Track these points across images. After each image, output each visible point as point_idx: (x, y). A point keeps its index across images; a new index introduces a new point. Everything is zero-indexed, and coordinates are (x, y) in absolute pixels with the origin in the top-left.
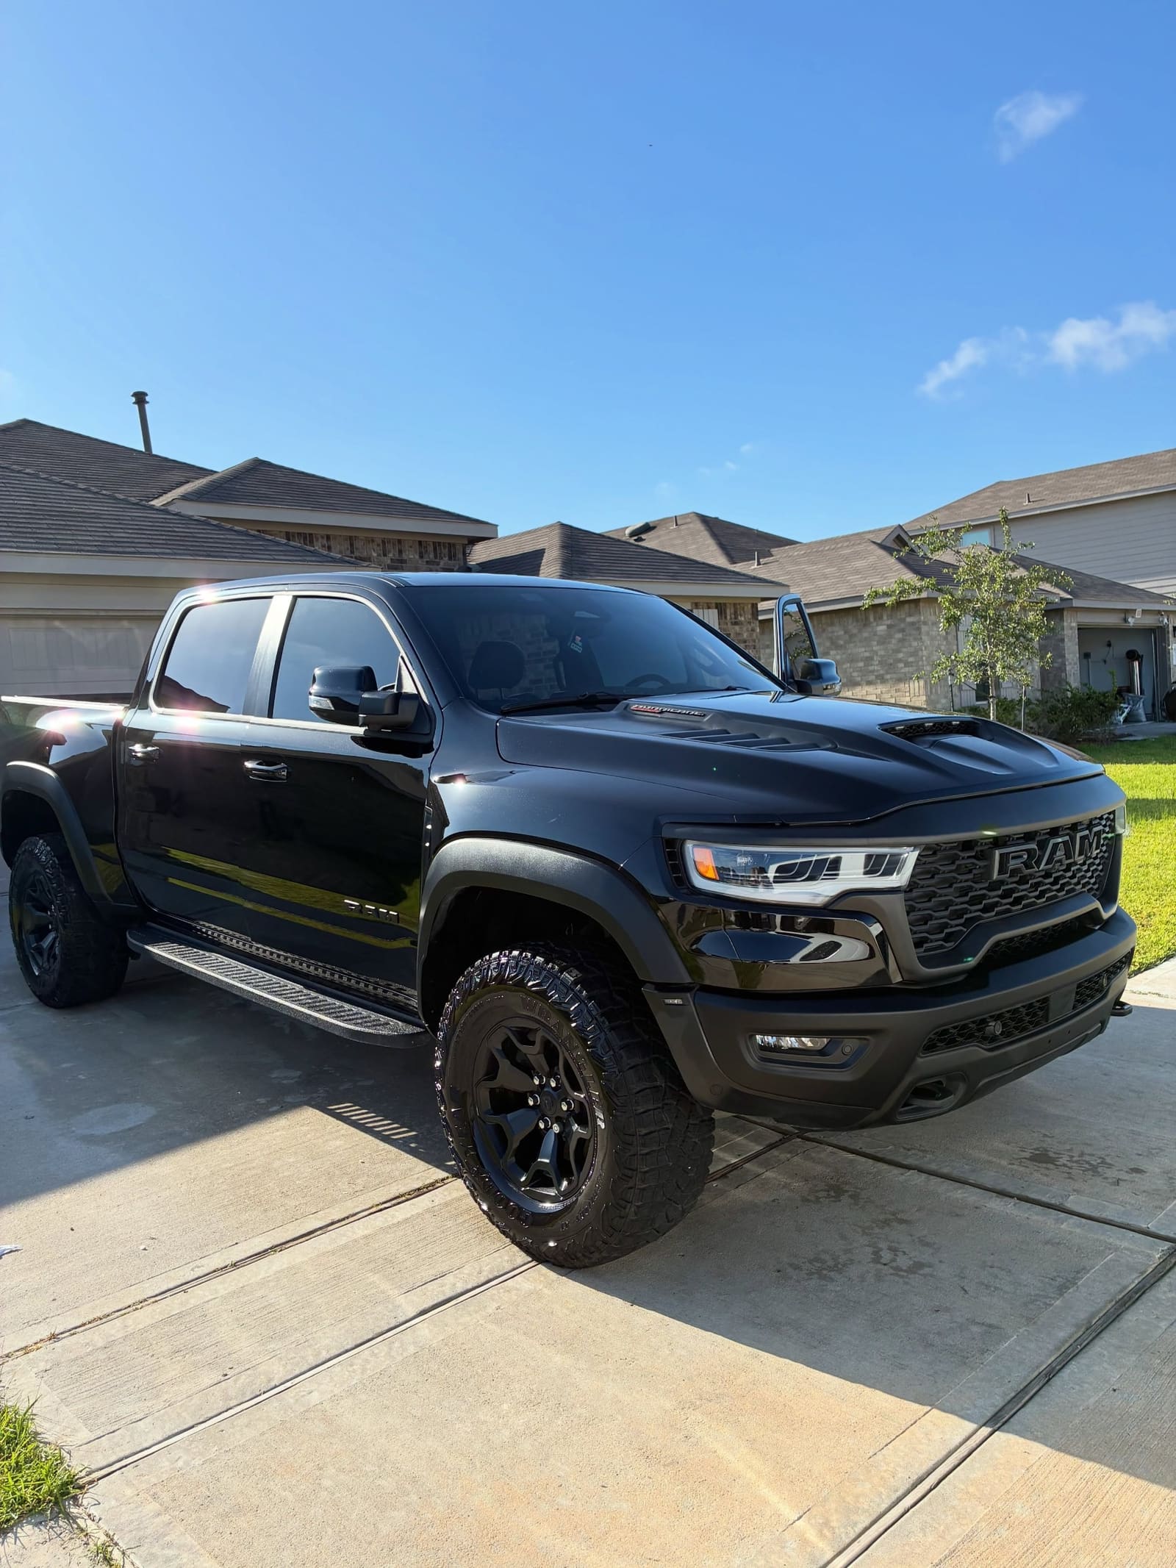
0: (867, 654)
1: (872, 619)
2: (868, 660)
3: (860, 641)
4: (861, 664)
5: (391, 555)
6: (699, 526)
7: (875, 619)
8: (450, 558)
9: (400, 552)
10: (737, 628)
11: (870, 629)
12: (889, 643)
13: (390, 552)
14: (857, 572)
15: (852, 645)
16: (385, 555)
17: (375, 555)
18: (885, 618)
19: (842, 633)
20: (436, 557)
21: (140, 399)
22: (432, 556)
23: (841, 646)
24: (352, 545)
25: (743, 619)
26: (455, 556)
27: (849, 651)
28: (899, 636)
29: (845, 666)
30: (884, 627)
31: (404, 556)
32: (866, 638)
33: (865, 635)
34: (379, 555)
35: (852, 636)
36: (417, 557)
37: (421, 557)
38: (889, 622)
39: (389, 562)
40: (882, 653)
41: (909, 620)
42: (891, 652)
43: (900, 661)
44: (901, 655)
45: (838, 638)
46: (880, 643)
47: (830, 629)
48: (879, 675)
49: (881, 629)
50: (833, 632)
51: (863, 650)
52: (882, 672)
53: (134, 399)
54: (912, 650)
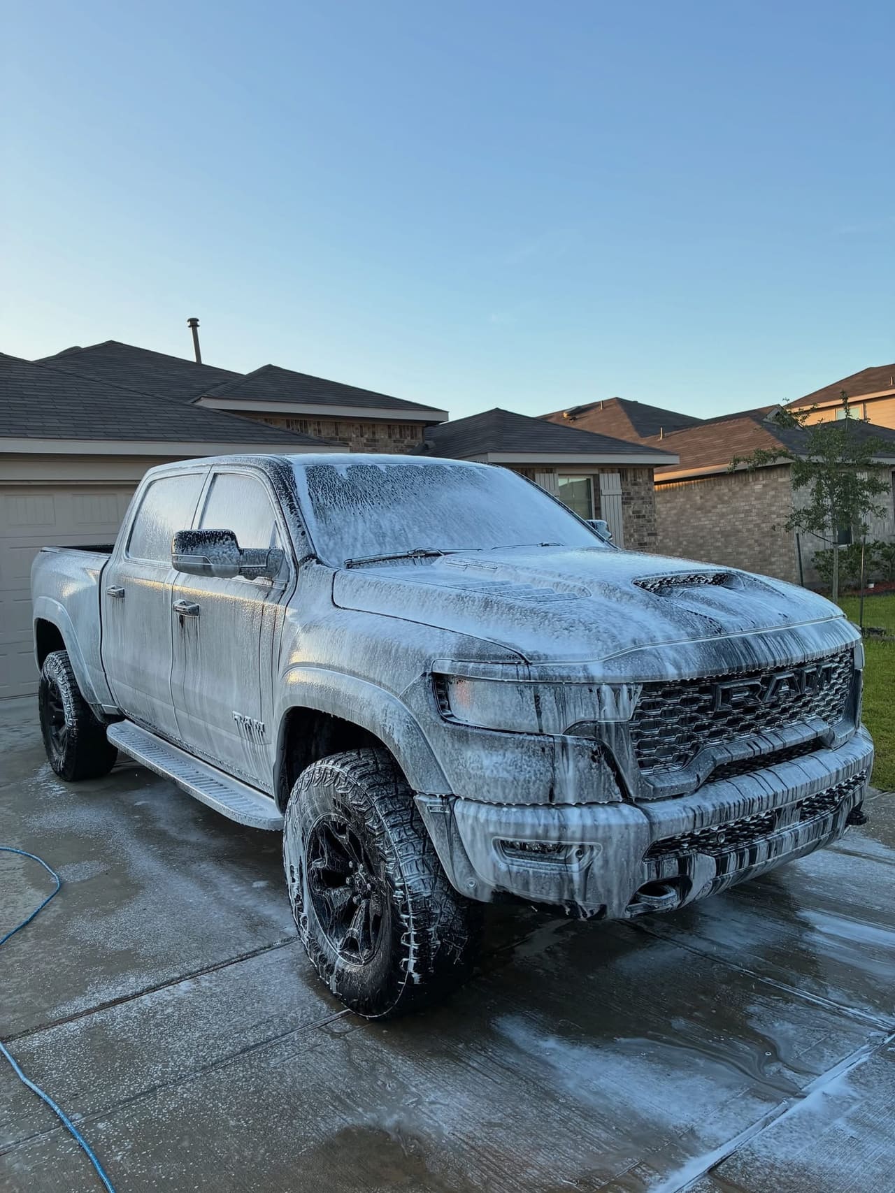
0: (747, 508)
1: (751, 480)
2: (748, 512)
3: (741, 497)
4: (742, 515)
5: (366, 436)
6: (619, 408)
7: (753, 481)
8: (412, 438)
9: (374, 433)
10: (636, 488)
11: (749, 488)
12: (765, 498)
13: (366, 433)
14: (740, 442)
15: (735, 500)
16: (362, 436)
17: (354, 436)
18: (761, 479)
19: (726, 491)
20: (401, 436)
21: (194, 323)
22: (398, 436)
23: (727, 501)
24: (336, 429)
25: (641, 480)
26: (416, 435)
27: (733, 505)
28: (773, 493)
29: (729, 517)
30: (760, 486)
31: (377, 437)
32: (746, 495)
33: (746, 492)
34: (357, 436)
35: (734, 494)
36: (387, 437)
37: (390, 437)
38: (764, 482)
39: (365, 441)
40: (759, 506)
41: (781, 480)
42: (766, 506)
43: (774, 513)
44: (774, 508)
45: (724, 494)
46: (756, 499)
47: (717, 488)
48: (758, 524)
49: (758, 487)
50: (719, 490)
51: (743, 504)
52: (758, 522)
53: (189, 324)
54: (783, 504)
